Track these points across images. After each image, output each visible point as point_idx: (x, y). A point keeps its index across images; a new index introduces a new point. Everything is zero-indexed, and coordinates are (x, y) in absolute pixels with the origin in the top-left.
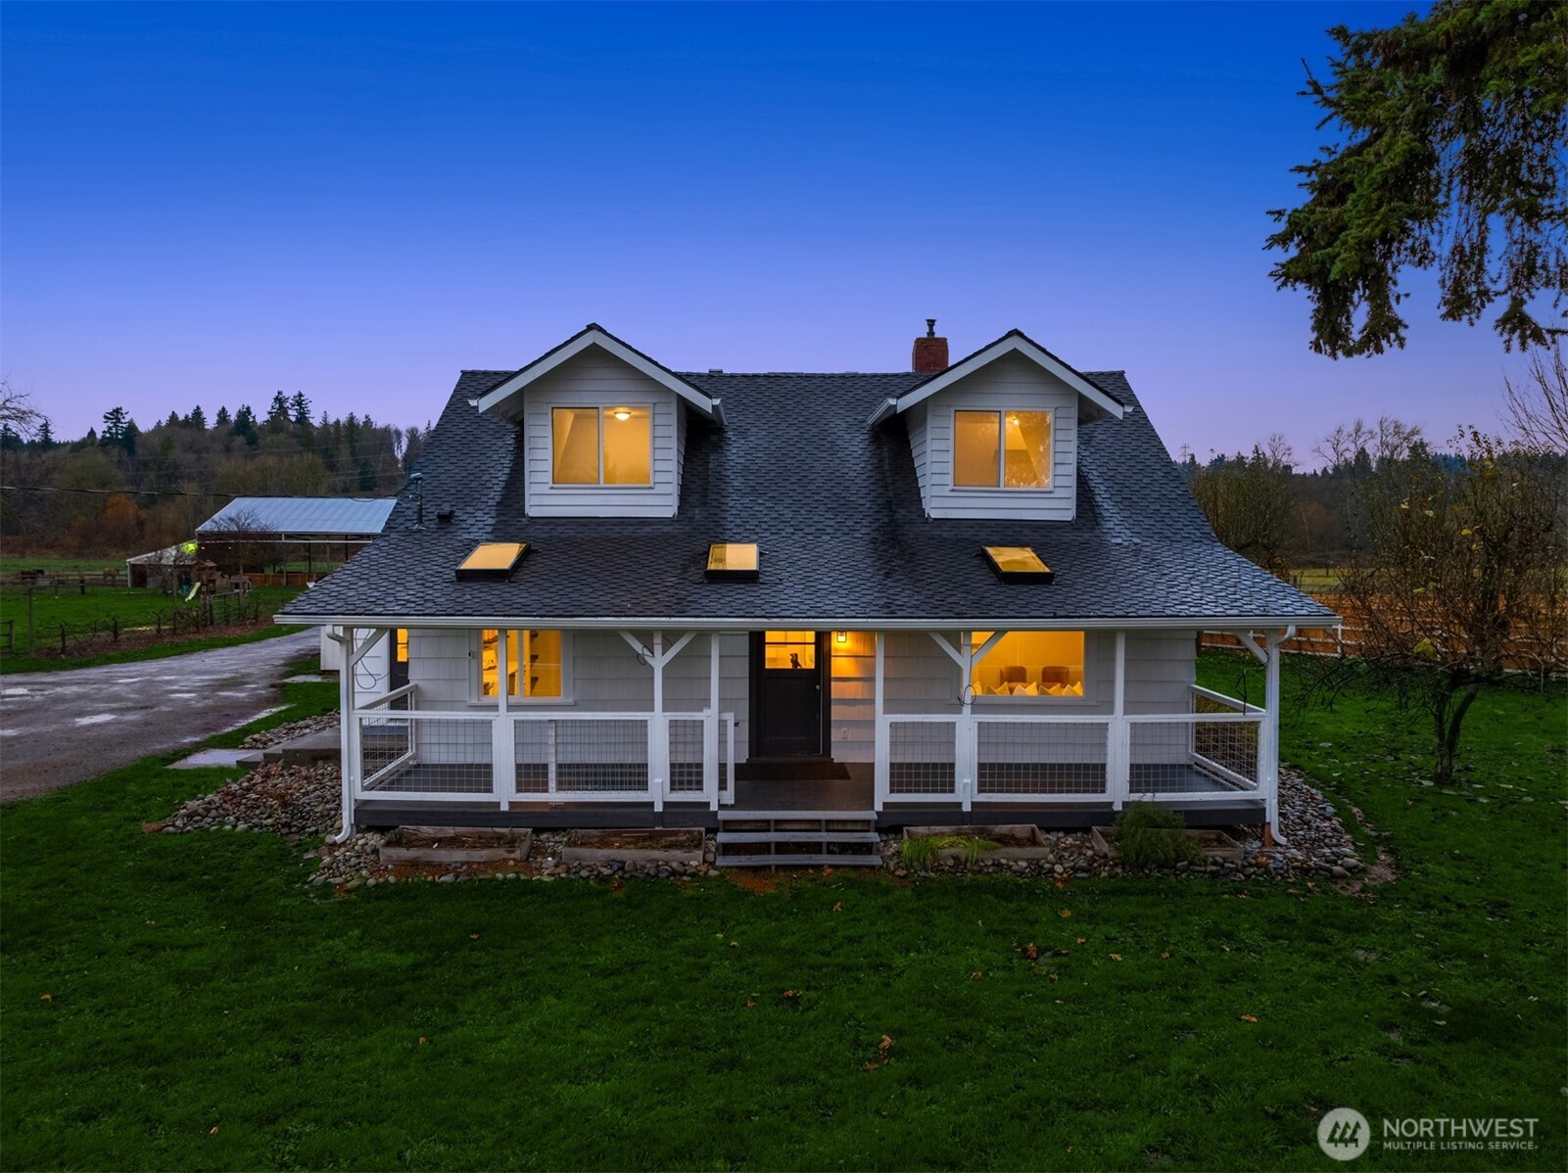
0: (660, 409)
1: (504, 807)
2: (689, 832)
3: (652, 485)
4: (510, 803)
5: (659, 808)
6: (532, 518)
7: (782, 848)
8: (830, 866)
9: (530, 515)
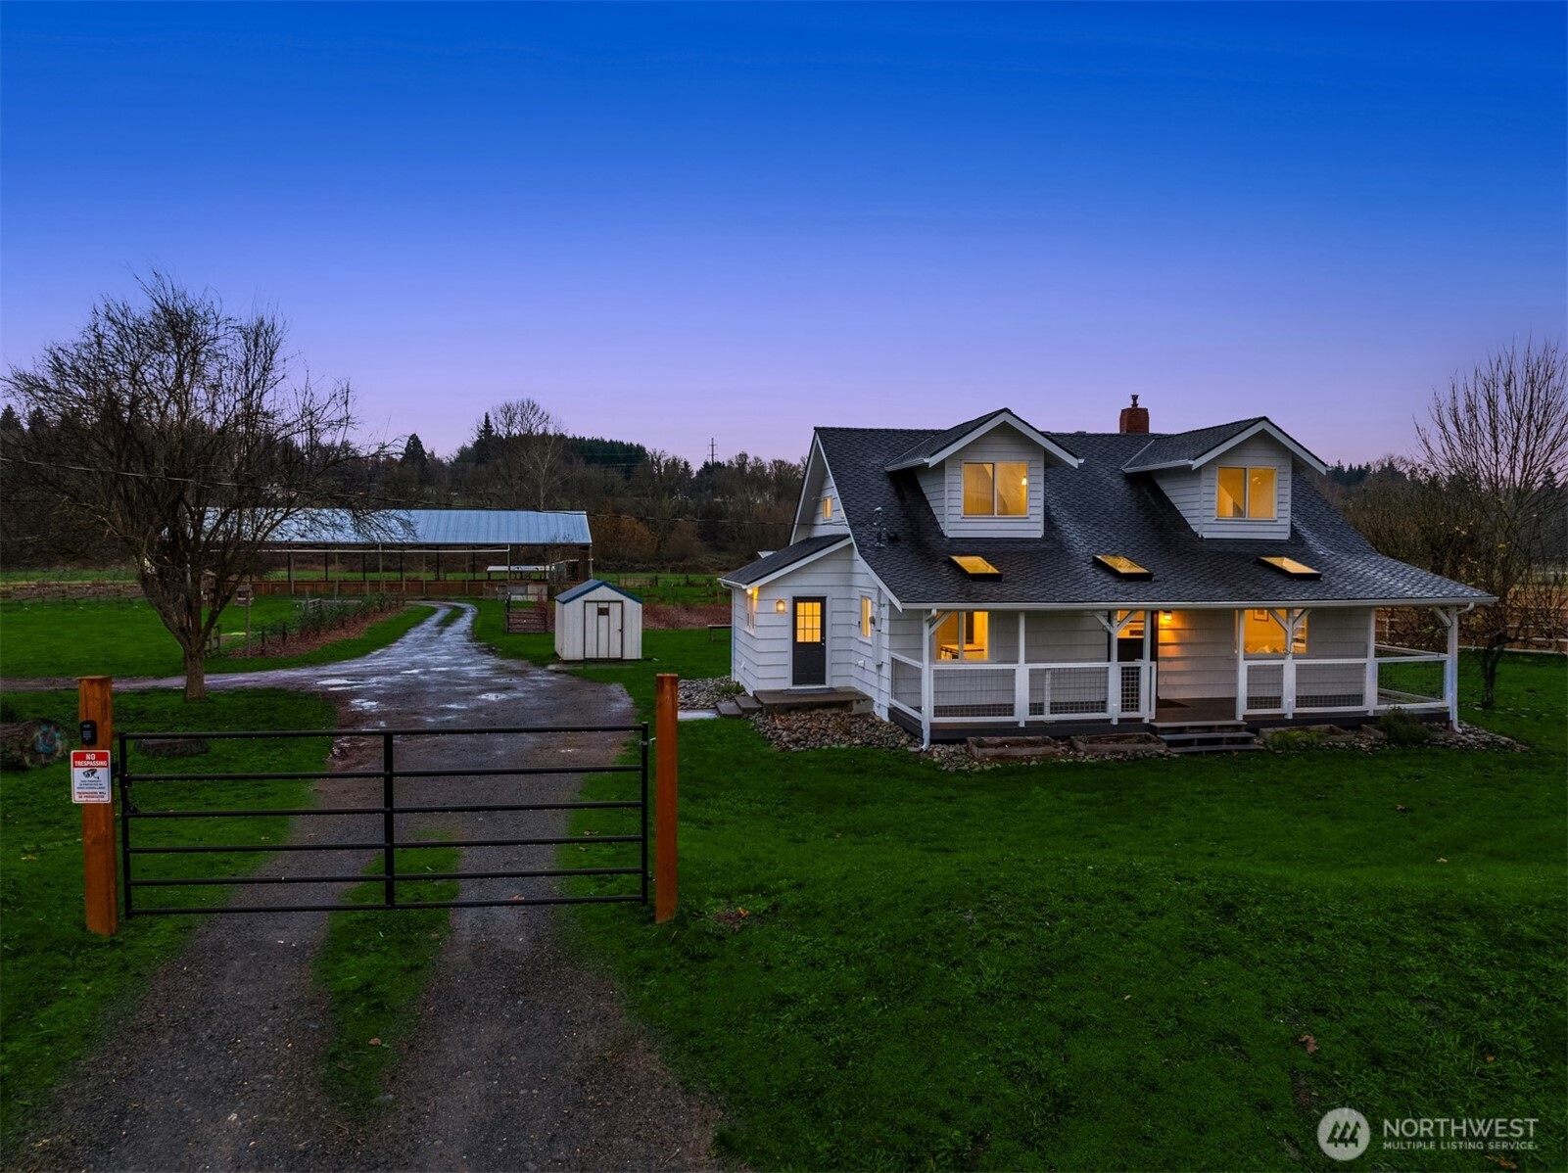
0: (1033, 465)
1: (1022, 725)
2: (1139, 736)
3: (1028, 516)
4: (1026, 722)
5: (1115, 722)
6: (951, 538)
7: (1201, 742)
8: (1236, 750)
9: (950, 536)
